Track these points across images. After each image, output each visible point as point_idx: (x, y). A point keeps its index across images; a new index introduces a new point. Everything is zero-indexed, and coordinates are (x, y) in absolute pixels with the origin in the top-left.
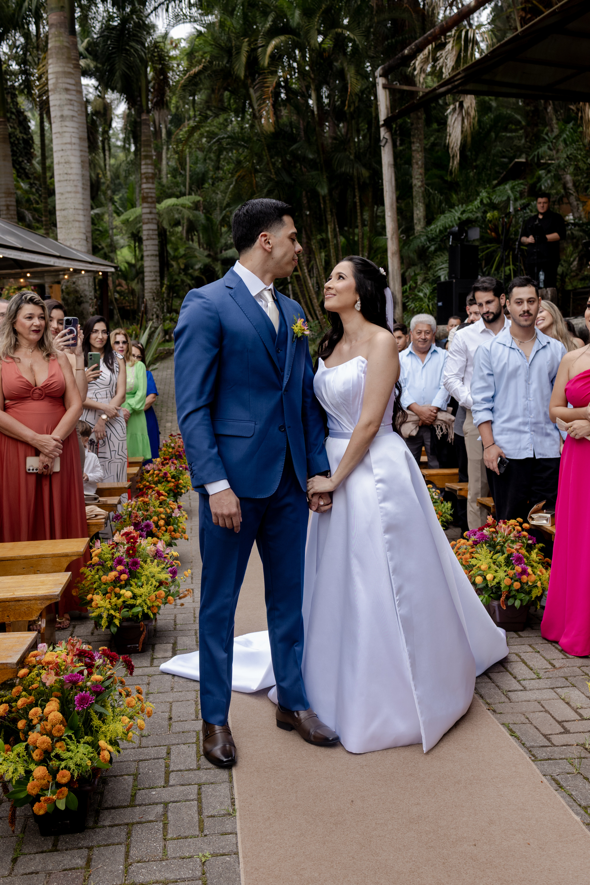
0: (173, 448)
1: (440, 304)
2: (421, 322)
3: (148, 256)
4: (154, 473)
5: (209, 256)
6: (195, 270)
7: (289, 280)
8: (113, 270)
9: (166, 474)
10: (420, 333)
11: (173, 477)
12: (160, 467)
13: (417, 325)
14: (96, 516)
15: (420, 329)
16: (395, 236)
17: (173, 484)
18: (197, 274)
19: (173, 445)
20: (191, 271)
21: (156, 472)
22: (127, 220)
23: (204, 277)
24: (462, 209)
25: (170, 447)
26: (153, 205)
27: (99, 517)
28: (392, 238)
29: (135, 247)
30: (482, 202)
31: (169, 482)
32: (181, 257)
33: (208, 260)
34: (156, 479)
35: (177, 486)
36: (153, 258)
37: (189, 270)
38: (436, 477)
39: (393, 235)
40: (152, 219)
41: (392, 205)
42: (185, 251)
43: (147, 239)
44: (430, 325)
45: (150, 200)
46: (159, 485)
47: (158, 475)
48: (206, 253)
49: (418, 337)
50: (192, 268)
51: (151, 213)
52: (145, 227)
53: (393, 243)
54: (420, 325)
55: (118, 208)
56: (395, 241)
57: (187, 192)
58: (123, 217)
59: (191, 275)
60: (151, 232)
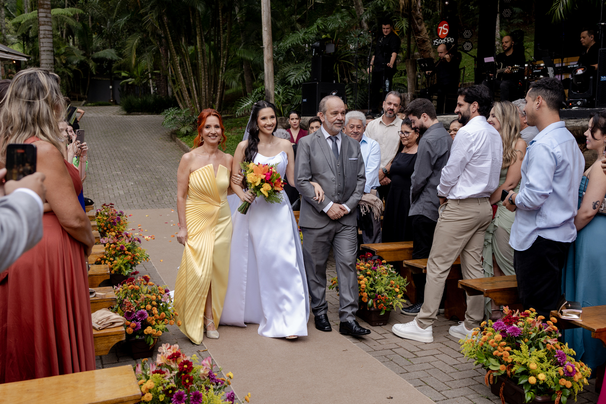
0: (107, 216)
1: (305, 100)
2: (354, 118)
3: (44, 51)
4: (110, 247)
5: (84, 55)
6: (73, 65)
7: (150, 77)
8: (26, 59)
9: (122, 247)
10: (352, 127)
11: (129, 250)
12: (115, 240)
13: (350, 120)
14: (113, 323)
15: (353, 124)
16: (270, 46)
17: (130, 257)
18: (74, 67)
19: (106, 213)
20: (69, 66)
21: (112, 245)
22: (20, 23)
23: (80, 70)
24: (305, 31)
25: (104, 215)
26: (48, 11)
27: (116, 325)
28: (268, 48)
29: (24, 44)
30: (318, 27)
31: (126, 255)
32: (62, 54)
33: (83, 58)
34: (113, 252)
35: (133, 258)
36: (48, 53)
37: (68, 64)
38: (384, 253)
39: (268, 45)
40: (48, 22)
41: (268, 22)
42: (65, 50)
43: (44, 38)
44: (361, 120)
45: (45, 6)
46: (117, 258)
47: (114, 249)
48: (82, 52)
49: (351, 130)
50: (70, 63)
51: (46, 17)
52: (42, 28)
53: (268, 52)
54: (354, 120)
55: (10, 13)
56: (270, 50)
57: (66, 5)
58: (15, 20)
59: (70, 68)
60: (47, 32)
